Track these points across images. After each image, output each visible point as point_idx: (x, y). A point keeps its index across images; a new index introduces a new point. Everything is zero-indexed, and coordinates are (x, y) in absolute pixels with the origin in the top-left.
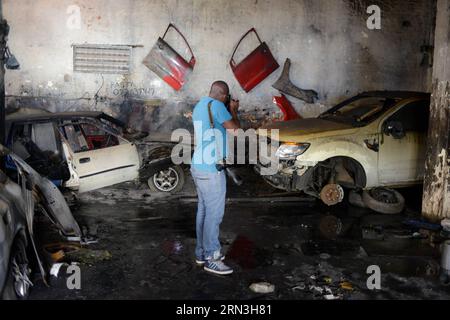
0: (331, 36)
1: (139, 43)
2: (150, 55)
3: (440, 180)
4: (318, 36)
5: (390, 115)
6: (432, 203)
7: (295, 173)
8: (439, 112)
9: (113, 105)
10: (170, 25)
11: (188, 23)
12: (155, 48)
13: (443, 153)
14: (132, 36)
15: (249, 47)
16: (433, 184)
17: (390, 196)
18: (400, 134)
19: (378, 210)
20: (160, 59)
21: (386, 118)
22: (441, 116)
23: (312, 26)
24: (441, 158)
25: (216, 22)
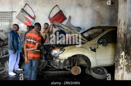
0: (86, 8)
1: (15, 11)
2: (18, 15)
3: (122, 66)
4: (81, 8)
5: (101, 36)
6: (119, 76)
7: (60, 61)
8: (121, 35)
9: (6, 33)
10: (26, 4)
11: (33, 3)
12: (20, 12)
13: (123, 54)
14: (12, 8)
15: (56, 11)
16: (119, 67)
17: (101, 71)
18: (105, 44)
19: (96, 78)
20: (22, 16)
21: (99, 37)
22: (122, 37)
23: (79, 4)
24: (122, 56)
25: (43, 3)
